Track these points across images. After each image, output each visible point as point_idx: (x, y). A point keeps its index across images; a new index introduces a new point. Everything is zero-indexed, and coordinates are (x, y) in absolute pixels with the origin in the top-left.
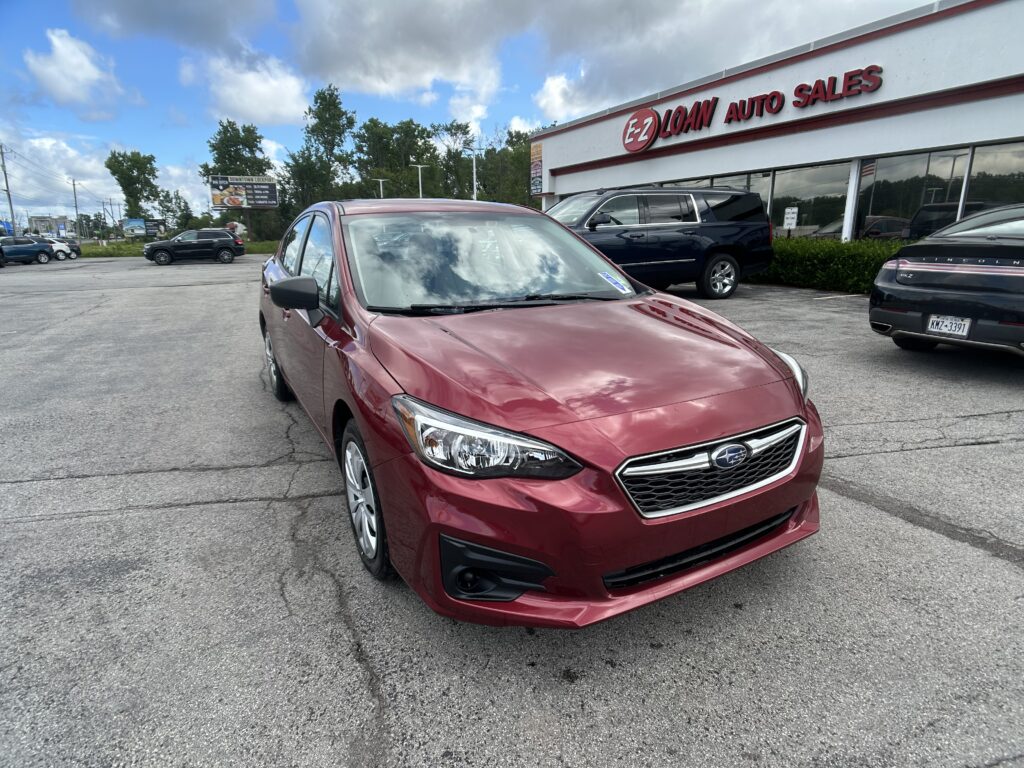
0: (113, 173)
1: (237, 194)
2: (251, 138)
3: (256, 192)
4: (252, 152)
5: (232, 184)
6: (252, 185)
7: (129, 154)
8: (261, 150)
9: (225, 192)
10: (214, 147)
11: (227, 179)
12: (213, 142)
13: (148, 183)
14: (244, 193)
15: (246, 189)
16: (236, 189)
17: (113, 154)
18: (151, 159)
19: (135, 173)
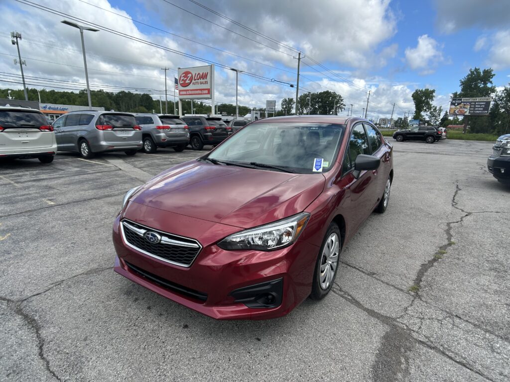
0: (414, 99)
1: (464, 108)
2: (487, 75)
3: (477, 106)
4: (485, 84)
5: (463, 102)
6: (475, 102)
7: (424, 90)
8: (491, 82)
9: (458, 107)
10: (463, 83)
11: (461, 100)
12: (463, 80)
13: (428, 103)
14: (469, 107)
15: (471, 105)
16: (465, 105)
17: (416, 91)
18: (434, 91)
19: (424, 98)
